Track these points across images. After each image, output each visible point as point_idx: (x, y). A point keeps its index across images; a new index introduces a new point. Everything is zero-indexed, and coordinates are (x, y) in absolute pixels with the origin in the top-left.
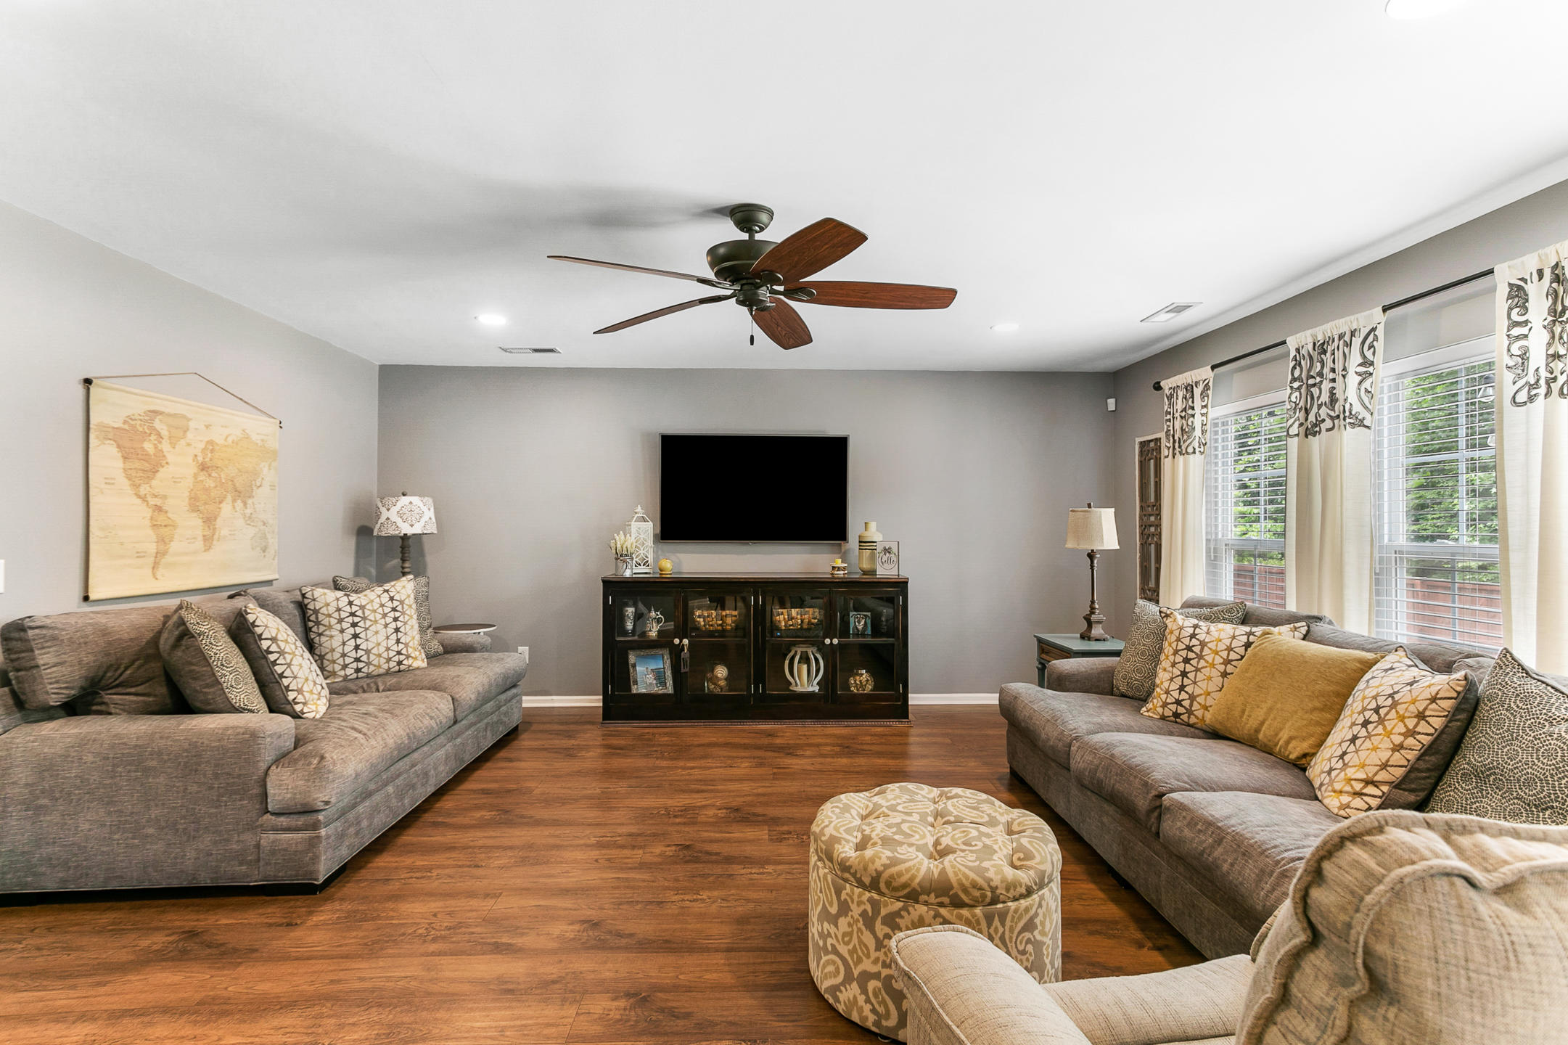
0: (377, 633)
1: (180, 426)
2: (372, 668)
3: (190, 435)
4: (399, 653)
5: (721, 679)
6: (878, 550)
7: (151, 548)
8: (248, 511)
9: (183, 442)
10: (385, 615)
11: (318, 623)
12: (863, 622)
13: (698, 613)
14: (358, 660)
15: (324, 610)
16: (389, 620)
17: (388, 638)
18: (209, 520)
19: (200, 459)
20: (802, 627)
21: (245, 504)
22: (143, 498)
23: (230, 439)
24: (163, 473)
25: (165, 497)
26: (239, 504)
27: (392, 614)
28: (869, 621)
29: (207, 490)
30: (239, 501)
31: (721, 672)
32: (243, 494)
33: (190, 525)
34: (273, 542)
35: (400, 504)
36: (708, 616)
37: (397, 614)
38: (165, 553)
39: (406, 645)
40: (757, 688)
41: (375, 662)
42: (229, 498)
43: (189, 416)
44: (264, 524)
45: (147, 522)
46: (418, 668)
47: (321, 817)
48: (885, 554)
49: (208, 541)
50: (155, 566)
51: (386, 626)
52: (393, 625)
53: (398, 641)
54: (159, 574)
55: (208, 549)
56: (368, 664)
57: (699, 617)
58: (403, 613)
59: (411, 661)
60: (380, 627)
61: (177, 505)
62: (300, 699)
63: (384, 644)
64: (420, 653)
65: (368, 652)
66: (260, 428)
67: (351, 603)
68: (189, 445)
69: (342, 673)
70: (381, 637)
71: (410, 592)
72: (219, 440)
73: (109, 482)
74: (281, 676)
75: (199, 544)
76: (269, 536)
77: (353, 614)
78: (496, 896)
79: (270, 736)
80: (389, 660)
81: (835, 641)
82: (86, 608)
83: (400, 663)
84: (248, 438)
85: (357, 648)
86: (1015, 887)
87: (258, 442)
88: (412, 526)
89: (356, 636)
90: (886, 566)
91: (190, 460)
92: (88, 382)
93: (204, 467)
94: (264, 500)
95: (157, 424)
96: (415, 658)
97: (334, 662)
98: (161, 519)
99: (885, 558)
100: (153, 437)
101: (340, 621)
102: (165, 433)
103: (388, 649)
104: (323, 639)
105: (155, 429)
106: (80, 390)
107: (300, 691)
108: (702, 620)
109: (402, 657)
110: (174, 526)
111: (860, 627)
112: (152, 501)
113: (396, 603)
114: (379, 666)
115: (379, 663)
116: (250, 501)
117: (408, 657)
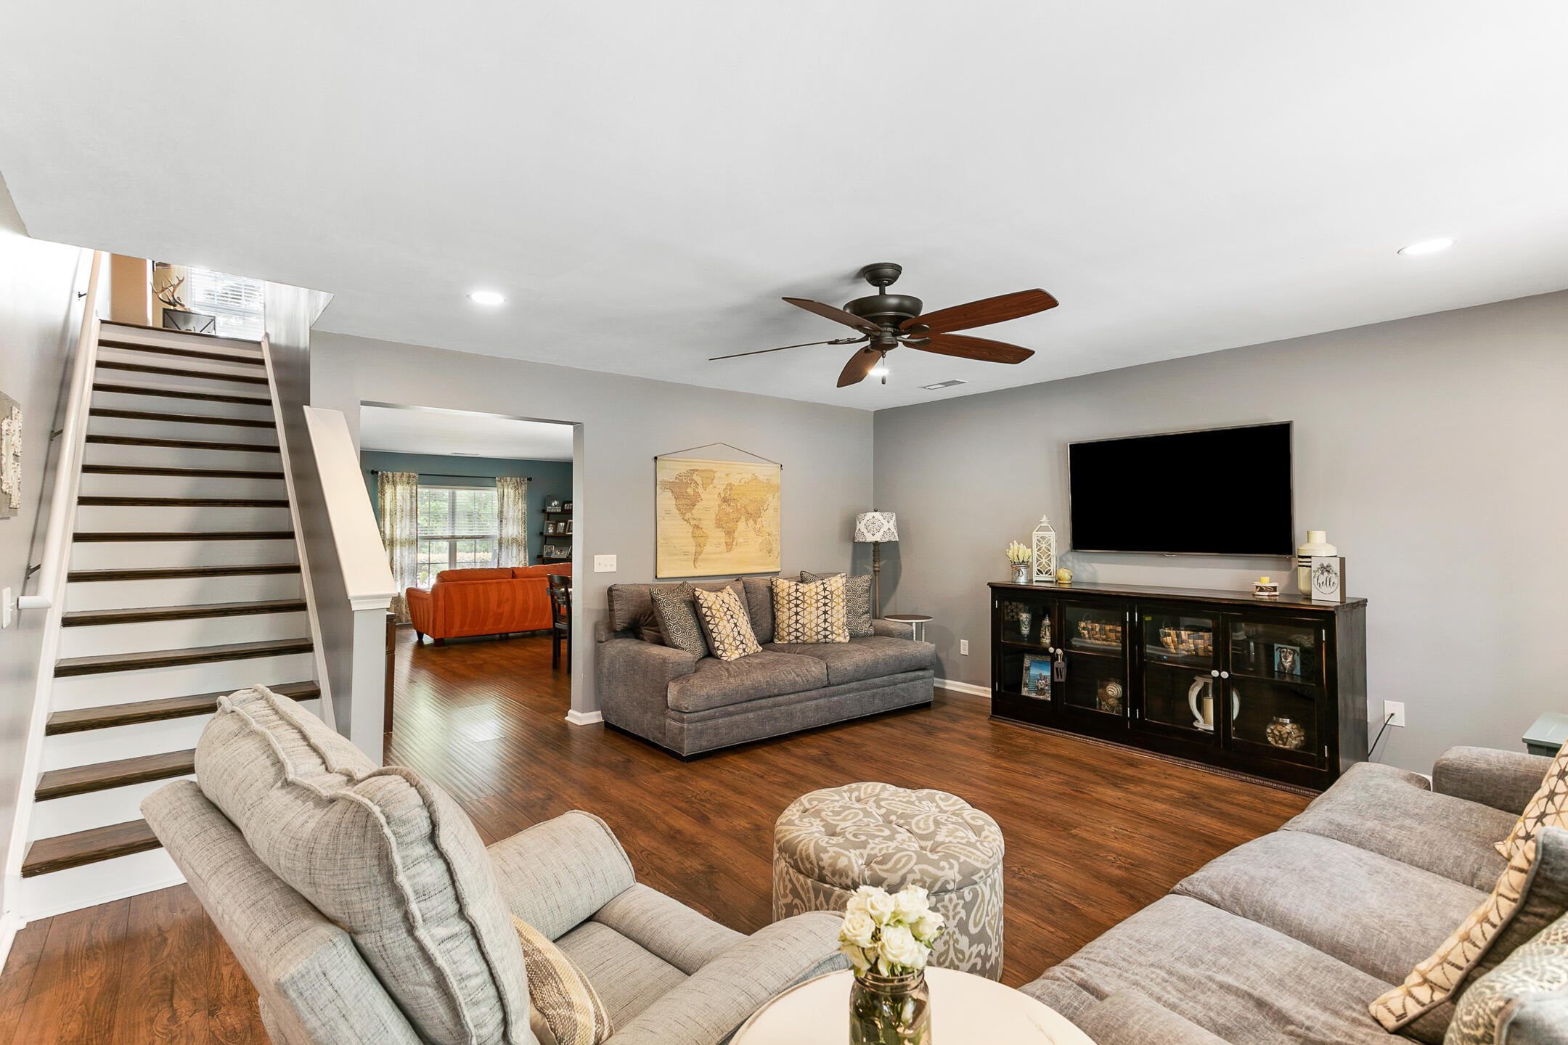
0: (811, 613)
1: (709, 477)
2: (806, 638)
3: (715, 481)
4: (825, 629)
5: (1111, 697)
6: (1313, 568)
7: (693, 550)
8: (758, 526)
9: (711, 486)
10: (817, 601)
11: (777, 602)
12: (1290, 659)
13: (1082, 624)
14: (797, 630)
15: (780, 594)
16: (820, 604)
17: (818, 617)
18: (730, 533)
19: (723, 496)
20: (1197, 653)
21: (755, 522)
22: (688, 521)
23: (743, 482)
24: (699, 505)
25: (700, 520)
26: (751, 522)
27: (823, 601)
28: (1298, 659)
29: (727, 514)
30: (751, 520)
31: (1114, 690)
32: (753, 515)
33: (717, 536)
34: (776, 547)
35: (866, 518)
36: (1092, 629)
37: (827, 601)
38: (701, 553)
39: (832, 624)
40: (1133, 713)
41: (808, 634)
42: (743, 518)
43: (715, 469)
44: (769, 535)
45: (690, 535)
46: (840, 643)
47: (685, 717)
48: (1322, 573)
49: (729, 546)
50: (695, 560)
51: (818, 608)
52: (823, 609)
53: (825, 621)
54: (697, 565)
55: (729, 550)
56: (804, 634)
57: (1084, 629)
58: (832, 600)
59: (834, 636)
60: (813, 609)
61: (708, 524)
62: (721, 647)
63: (815, 621)
64: (844, 631)
65: (804, 625)
66: (765, 472)
67: (797, 591)
68: (715, 487)
69: (787, 638)
70: (813, 617)
71: (840, 585)
72: (736, 483)
73: (668, 512)
74: (712, 631)
75: (723, 547)
76: (773, 543)
77: (797, 598)
78: (741, 793)
79: (672, 663)
80: (818, 633)
81: (1225, 675)
82: (658, 582)
83: (826, 637)
84: (756, 478)
85: (797, 622)
86: (841, 876)
87: (765, 481)
88: (873, 535)
89: (797, 614)
90: (1324, 588)
91: (716, 496)
92: (656, 458)
93: (725, 500)
94: (769, 520)
95: (695, 477)
96: (839, 635)
97: (783, 630)
98: (698, 532)
99: (1322, 579)
100: (692, 485)
101: (789, 602)
102: (700, 482)
103: (817, 625)
104: (780, 613)
105: (693, 480)
106: (653, 463)
107: (722, 642)
108: (1086, 632)
109: (827, 633)
110: (707, 537)
111: (1287, 665)
112: (693, 522)
113: (827, 593)
114: (811, 637)
115: (811, 635)
116: (759, 520)
117: (832, 633)
